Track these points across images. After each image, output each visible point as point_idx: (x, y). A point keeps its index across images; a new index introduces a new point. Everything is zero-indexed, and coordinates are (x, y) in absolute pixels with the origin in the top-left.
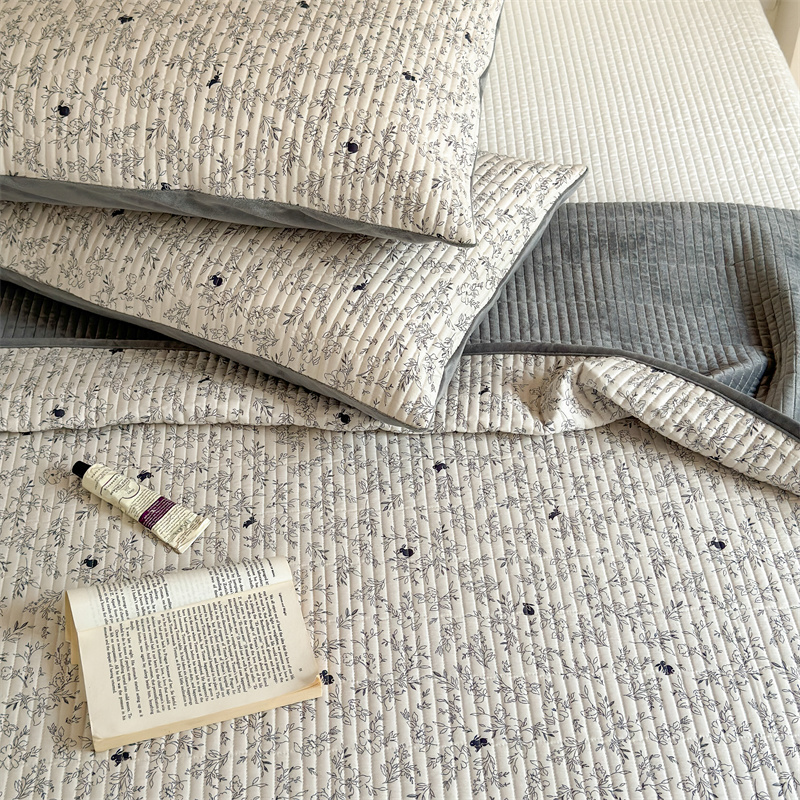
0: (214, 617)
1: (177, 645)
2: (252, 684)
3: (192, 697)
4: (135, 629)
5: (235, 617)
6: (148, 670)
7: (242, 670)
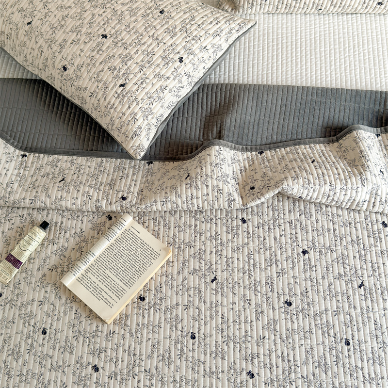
0: (115, 250)
1: (109, 269)
2: (147, 266)
3: (130, 284)
4: (89, 272)
5: (122, 245)
6: (106, 284)
7: (140, 263)
